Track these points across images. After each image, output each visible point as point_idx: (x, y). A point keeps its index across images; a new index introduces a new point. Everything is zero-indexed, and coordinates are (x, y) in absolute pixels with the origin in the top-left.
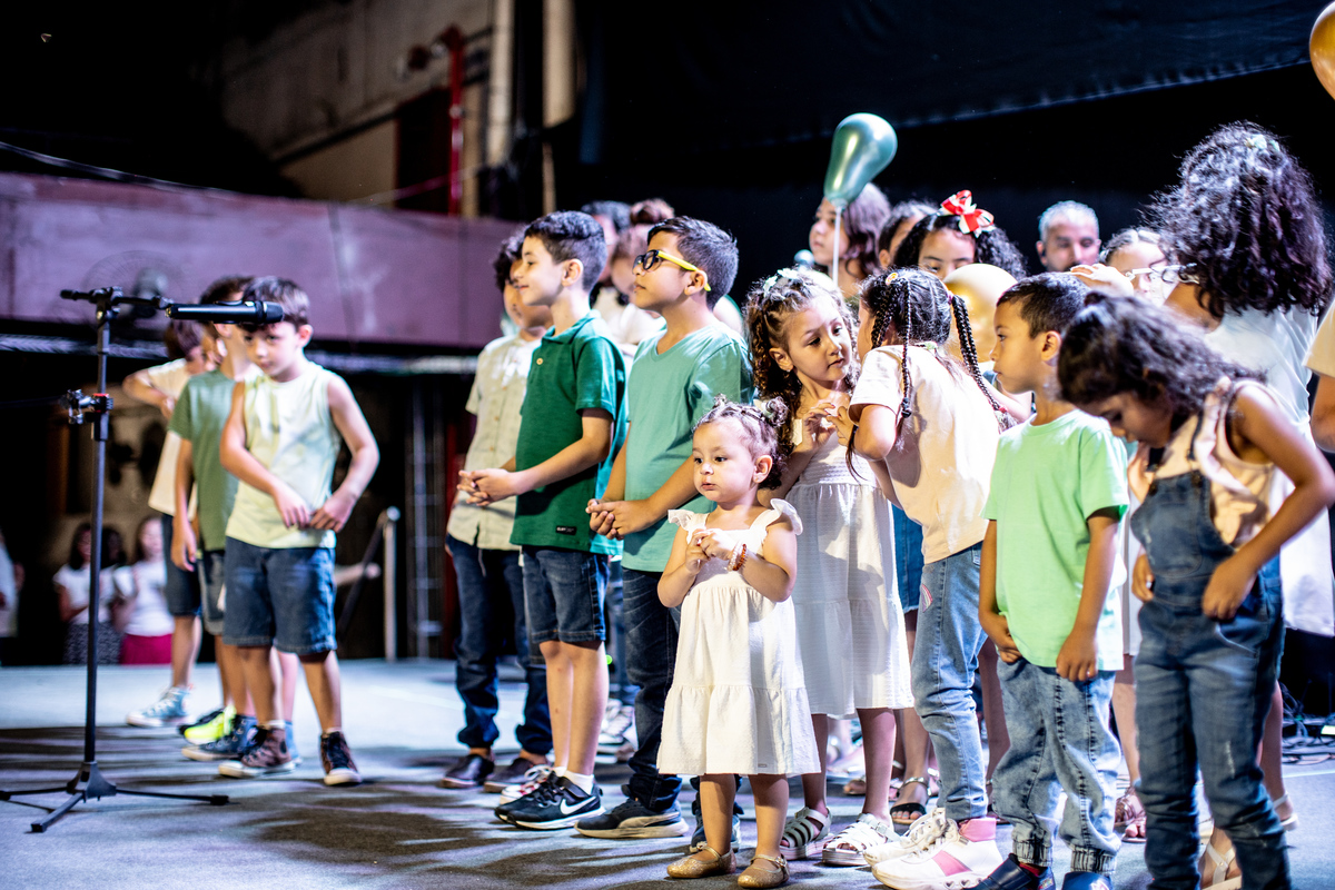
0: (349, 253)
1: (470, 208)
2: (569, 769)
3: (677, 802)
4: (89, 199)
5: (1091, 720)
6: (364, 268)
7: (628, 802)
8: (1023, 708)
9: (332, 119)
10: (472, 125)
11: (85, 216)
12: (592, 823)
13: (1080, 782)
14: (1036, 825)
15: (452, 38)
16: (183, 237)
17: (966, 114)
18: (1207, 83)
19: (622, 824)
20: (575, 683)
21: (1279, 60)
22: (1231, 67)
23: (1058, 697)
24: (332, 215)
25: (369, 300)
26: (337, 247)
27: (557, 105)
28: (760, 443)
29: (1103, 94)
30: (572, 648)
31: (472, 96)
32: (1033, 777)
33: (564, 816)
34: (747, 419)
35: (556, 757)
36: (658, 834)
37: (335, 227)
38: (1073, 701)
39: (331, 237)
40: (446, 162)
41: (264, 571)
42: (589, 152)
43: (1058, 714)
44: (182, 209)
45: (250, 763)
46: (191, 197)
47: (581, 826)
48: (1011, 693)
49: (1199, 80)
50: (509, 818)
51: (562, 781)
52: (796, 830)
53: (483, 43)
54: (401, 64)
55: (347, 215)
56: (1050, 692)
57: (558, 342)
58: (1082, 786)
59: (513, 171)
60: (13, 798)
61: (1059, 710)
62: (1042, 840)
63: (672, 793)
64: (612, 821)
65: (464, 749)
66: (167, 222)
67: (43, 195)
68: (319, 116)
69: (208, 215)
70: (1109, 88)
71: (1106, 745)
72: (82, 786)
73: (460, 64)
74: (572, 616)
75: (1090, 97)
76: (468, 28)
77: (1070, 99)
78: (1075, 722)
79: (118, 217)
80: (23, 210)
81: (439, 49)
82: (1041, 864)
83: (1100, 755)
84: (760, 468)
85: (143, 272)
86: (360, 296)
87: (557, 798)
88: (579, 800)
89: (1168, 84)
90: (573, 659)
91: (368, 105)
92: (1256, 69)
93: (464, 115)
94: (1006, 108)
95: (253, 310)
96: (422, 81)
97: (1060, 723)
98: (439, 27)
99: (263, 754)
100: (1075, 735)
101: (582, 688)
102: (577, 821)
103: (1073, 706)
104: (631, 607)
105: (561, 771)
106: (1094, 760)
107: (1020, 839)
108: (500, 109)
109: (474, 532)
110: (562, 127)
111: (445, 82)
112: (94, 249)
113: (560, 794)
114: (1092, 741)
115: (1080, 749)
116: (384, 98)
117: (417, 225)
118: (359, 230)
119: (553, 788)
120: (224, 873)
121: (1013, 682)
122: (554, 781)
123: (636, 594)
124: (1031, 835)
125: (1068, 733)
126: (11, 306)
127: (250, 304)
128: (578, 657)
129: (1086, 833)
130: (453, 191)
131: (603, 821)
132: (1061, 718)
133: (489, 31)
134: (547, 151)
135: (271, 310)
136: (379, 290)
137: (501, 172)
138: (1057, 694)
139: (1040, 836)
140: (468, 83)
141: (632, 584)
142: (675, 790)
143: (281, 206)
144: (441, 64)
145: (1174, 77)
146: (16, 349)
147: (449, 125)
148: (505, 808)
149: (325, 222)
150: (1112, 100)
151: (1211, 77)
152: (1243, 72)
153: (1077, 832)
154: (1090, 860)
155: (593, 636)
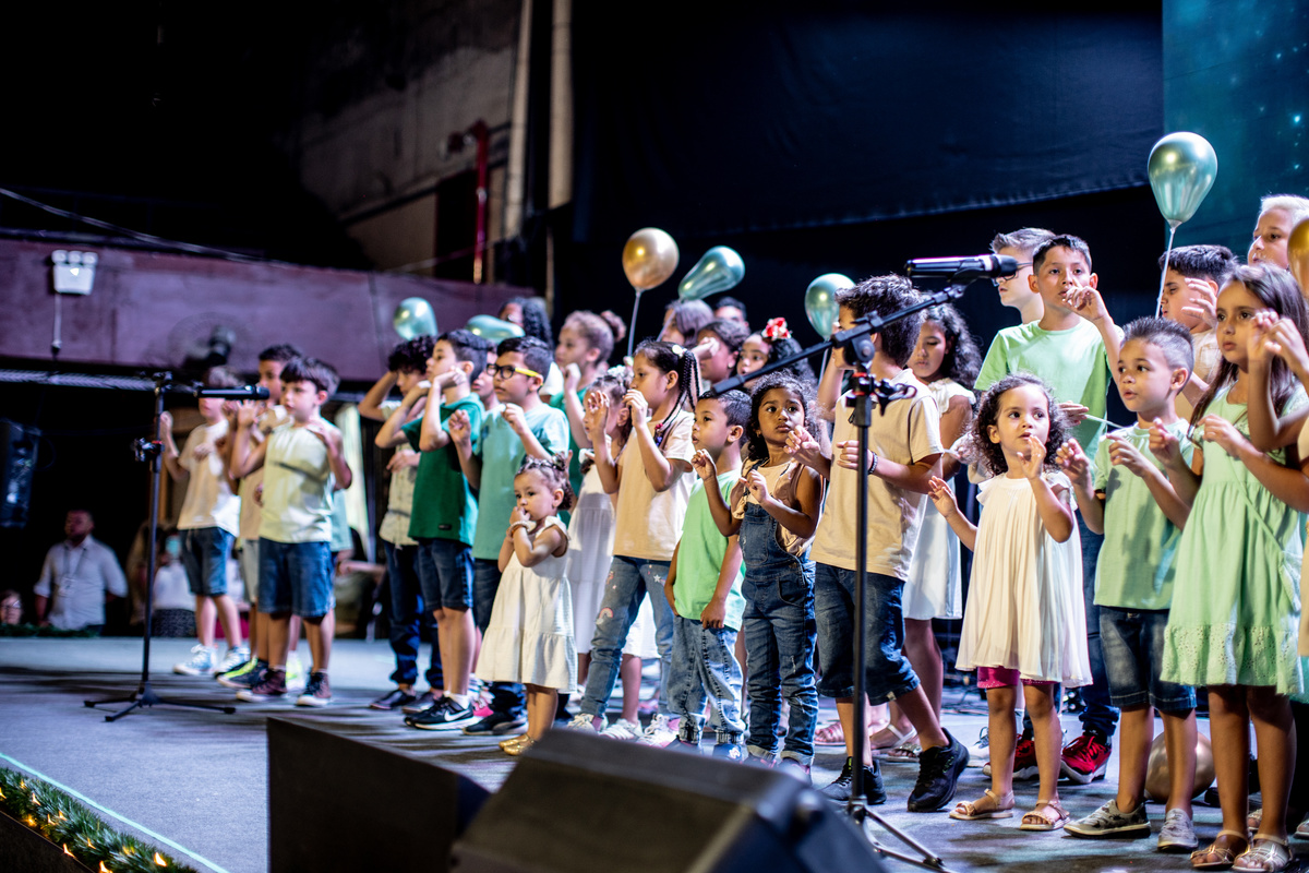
2: (452, 693)
4: (175, 269)
5: (724, 654)
8: (681, 645)
9: (388, 189)
11: (171, 282)
13: (718, 693)
14: (689, 719)
15: (480, 131)
16: (250, 299)
20: (453, 635)
21: (1057, 191)
24: (371, 281)
26: (375, 307)
27: (558, 192)
28: (554, 482)
29: (941, 210)
30: (450, 611)
31: (496, 180)
32: (689, 689)
33: (446, 722)
34: (545, 469)
37: (373, 291)
38: (713, 644)
39: (370, 299)
41: (286, 562)
42: (579, 233)
43: (705, 653)
44: (249, 277)
46: (258, 268)
47: (468, 730)
49: (1004, 202)
50: (412, 723)
51: (448, 700)
53: (503, 134)
54: (443, 146)
55: (384, 282)
56: (700, 641)
59: (523, 245)
60: (97, 706)
61: (705, 651)
62: (693, 727)
65: (394, 686)
66: (238, 287)
67: (140, 266)
68: (378, 185)
69: (271, 282)
71: (735, 670)
72: (139, 697)
73: (484, 152)
75: (933, 211)
76: (492, 122)
77: (919, 212)
78: (715, 657)
79: (198, 283)
80: (124, 279)
81: (469, 140)
83: (731, 676)
84: (556, 498)
85: (216, 328)
87: (444, 710)
88: (457, 712)
89: (984, 204)
90: (452, 619)
91: (417, 179)
92: (1042, 197)
93: (488, 198)
94: (875, 217)
96: (458, 162)
97: (706, 658)
98: (470, 121)
99: (268, 687)
101: (456, 638)
102: (457, 726)
103: (713, 648)
104: (484, 587)
105: (447, 693)
106: (728, 678)
107: (682, 727)
108: (515, 192)
110: (562, 209)
112: (179, 310)
113: (446, 708)
114: (726, 667)
116: (430, 173)
118: (393, 294)
119: (443, 705)
122: (444, 700)
123: (489, 579)
124: (687, 725)
126: (113, 354)
128: (454, 617)
129: (724, 723)
132: (707, 655)
133: (508, 125)
137: (514, 244)
138: (704, 641)
139: (692, 725)
140: (494, 166)
141: (487, 573)
143: (330, 273)
144: (471, 147)
146: (116, 387)
149: (365, 287)
150: (947, 215)
151: (1012, 201)
152: (1033, 198)
153: (719, 724)
154: (728, 737)
155: (465, 601)
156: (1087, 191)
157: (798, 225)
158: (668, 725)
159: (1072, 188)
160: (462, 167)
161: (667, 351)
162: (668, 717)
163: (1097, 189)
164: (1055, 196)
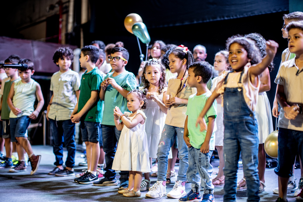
0: (36, 52)
1: (63, 42)
2: (91, 170)
3: (116, 178)
5: (207, 161)
6: (39, 55)
7: (105, 178)
8: (192, 157)
9: (31, 21)
10: (64, 23)
12: (97, 183)
13: (204, 175)
14: (196, 184)
15: (60, 3)
17: (178, 24)
18: (231, 19)
19: (103, 183)
20: (92, 151)
21: (247, 14)
22: (236, 16)
23: (200, 156)
24: (32, 43)
25: (40, 63)
26: (33, 50)
27: (84, 19)
28: (141, 98)
29: (208, 21)
30: (92, 143)
31: (64, 17)
32: (195, 174)
33: (90, 181)
34: (139, 93)
35: (88, 167)
36: (111, 185)
37: (33, 46)
38: (204, 157)
39: (32, 48)
40: (58, 31)
42: (92, 30)
43: (200, 160)
45: (16, 169)
47: (94, 183)
48: (190, 154)
49: (229, 18)
50: (78, 182)
52: (143, 184)
53: (67, 4)
54: (48, 8)
55: (35, 43)
56: (198, 155)
57: (88, 74)
58: (204, 176)
59: (74, 34)
61: (200, 159)
62: (198, 187)
63: (114, 176)
64: (101, 182)
68: (28, 20)
69: (3, 42)
70: (209, 19)
71: (210, 167)
73: (62, 9)
74: (92, 136)
75: (205, 21)
76: (64, 1)
77: (201, 22)
78: (203, 162)
81: (57, 5)
82: (198, 192)
83: (208, 169)
84: (141, 104)
86: (38, 62)
87: (89, 177)
88: (93, 177)
89: (222, 19)
90: (92, 146)
91: (40, 17)
92: (241, 16)
93: (62, 21)
94: (187, 23)
95: (21, 66)
96: (53, 12)
97: (200, 162)
98: (57, 1)
99: (20, 167)
100: (203, 165)
101: (94, 152)
102: (93, 182)
103: (203, 158)
104: (104, 134)
105: (89, 171)
106: (207, 170)
107: (193, 187)
108: (71, 20)
109: (55, 117)
110: (85, 24)
111: (58, 13)
113: (89, 176)
114: (207, 166)
115: (204, 168)
116: (44, 16)
117: (52, 46)
118: (38, 47)
119: (87, 175)
120: (14, 194)
121: (191, 151)
122: (87, 173)
123: (106, 131)
124: (195, 186)
125: (202, 164)
127: (20, 64)
128: (93, 145)
129: (206, 187)
130: (60, 38)
131: (98, 182)
132: (200, 161)
133: (69, 1)
134: (81, 30)
135: (25, 66)
136: (42, 60)
137: (71, 34)
138: (200, 155)
139: (197, 186)
140: (63, 13)
141: (105, 129)
142: (115, 175)
143: (20, 40)
144: (57, 9)
145: (223, 17)
147: (59, 23)
148: (76, 179)
149: (30, 44)
150: (210, 22)
151: (232, 18)
152: (238, 17)
153: (204, 187)
154: (208, 191)
155: (97, 140)
156: (257, 14)
157: (161, 26)
158: (182, 184)
159: (252, 14)
160: (54, 14)
161: (182, 52)
162: (182, 181)
163: (260, 14)
164: (246, 16)
